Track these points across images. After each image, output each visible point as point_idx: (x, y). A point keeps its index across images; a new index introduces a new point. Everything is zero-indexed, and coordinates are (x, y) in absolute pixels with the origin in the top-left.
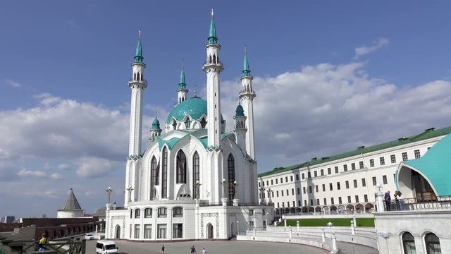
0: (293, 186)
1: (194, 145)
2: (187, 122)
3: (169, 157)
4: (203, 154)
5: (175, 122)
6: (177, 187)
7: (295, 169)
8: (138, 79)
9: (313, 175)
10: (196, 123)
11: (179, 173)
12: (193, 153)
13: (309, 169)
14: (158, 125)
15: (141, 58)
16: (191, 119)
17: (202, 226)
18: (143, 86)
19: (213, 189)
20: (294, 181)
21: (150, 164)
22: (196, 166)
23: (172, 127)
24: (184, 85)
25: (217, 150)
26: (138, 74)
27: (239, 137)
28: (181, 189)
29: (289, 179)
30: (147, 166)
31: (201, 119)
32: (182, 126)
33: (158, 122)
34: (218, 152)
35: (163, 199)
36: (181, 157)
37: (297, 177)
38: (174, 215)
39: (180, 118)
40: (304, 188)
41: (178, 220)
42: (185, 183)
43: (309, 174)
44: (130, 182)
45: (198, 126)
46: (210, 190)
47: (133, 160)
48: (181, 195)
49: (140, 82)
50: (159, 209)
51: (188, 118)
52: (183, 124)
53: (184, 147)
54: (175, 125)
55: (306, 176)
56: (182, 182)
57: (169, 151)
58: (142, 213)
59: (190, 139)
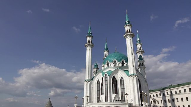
0: (161, 99)
1: (120, 74)
2: (115, 63)
3: (108, 79)
4: (126, 78)
5: (108, 63)
6: (113, 96)
7: (162, 90)
8: (90, 43)
9: (174, 93)
10: (119, 63)
11: (114, 88)
12: (120, 78)
13: (170, 90)
14: (97, 66)
15: (91, 33)
16: (117, 61)
18: (92, 47)
19: (135, 97)
20: (161, 96)
21: (96, 84)
22: (122, 85)
23: (106, 66)
24: (107, 48)
25: (135, 76)
26: (90, 41)
27: (142, 71)
28: (115, 97)
29: (159, 95)
30: (95, 85)
31: (122, 61)
32: (112, 65)
33: (97, 65)
34: (136, 77)
35: (106, 102)
36: (114, 80)
37: (164, 94)
39: (111, 61)
40: (169, 100)
42: (117, 93)
43: (171, 93)
44: (86, 93)
45: (120, 65)
46: (133, 98)
47: (88, 82)
48: (116, 100)
49: (91, 44)
51: (115, 61)
52: (113, 64)
53: (116, 75)
54: (108, 65)
55: (169, 93)
56: (115, 93)
57: (108, 77)
59: (118, 71)
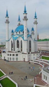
2: (20, 32)
5: (17, 32)
12: (21, 41)
17: (22, 58)
26: (7, 20)
31: (23, 32)
34: (26, 41)
36: (18, 42)
38: (16, 56)
47: (7, 41)
53: (19, 39)
57: (15, 40)
58: (9, 55)
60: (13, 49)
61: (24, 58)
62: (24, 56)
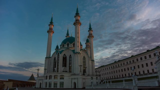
1: (70, 53)
2: (68, 45)
3: (60, 57)
4: (73, 56)
5: (63, 45)
8: (51, 30)
10: (71, 45)
11: (64, 63)
12: (69, 56)
14: (58, 47)
16: (69, 43)
17: (72, 83)
22: (70, 60)
23: (62, 47)
25: (78, 54)
26: (51, 28)
28: (64, 69)
30: (52, 61)
31: (73, 43)
35: (57, 73)
38: (61, 79)
41: (62, 81)
42: (66, 67)
50: (55, 76)
52: (66, 45)
56: (65, 66)
57: (60, 55)
58: (48, 78)
60: (56, 69)
61: (75, 83)
62: (75, 79)
